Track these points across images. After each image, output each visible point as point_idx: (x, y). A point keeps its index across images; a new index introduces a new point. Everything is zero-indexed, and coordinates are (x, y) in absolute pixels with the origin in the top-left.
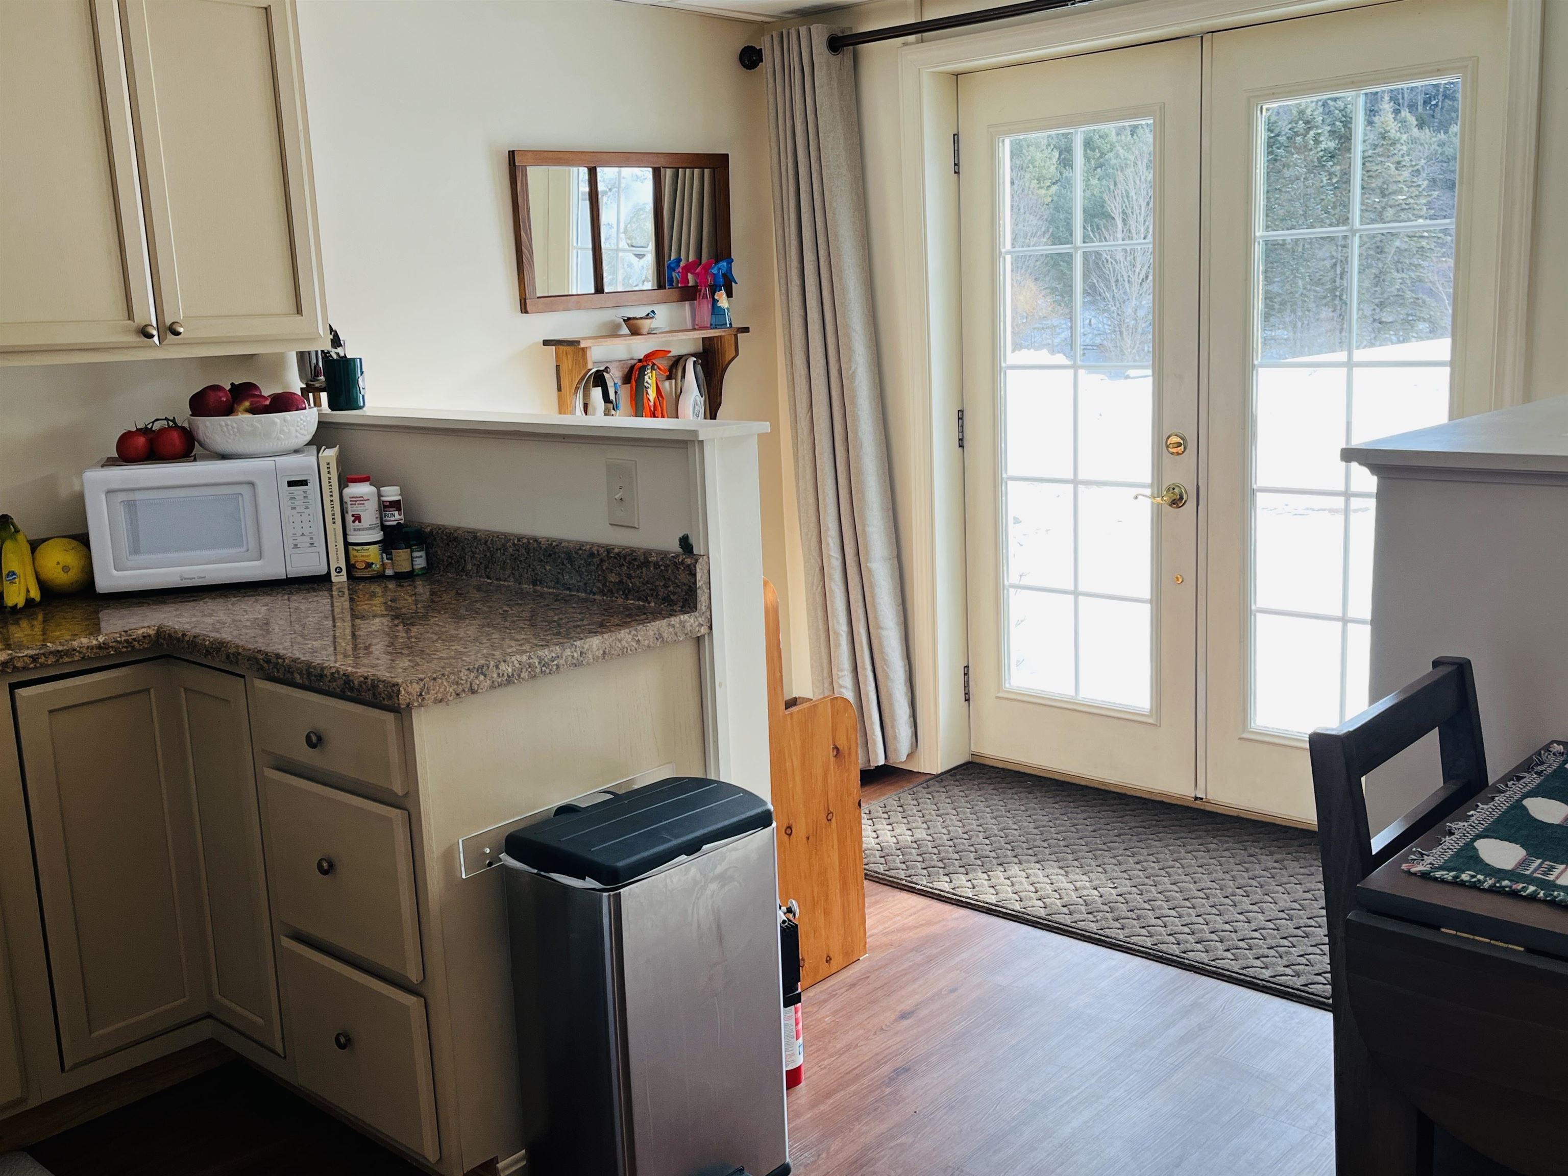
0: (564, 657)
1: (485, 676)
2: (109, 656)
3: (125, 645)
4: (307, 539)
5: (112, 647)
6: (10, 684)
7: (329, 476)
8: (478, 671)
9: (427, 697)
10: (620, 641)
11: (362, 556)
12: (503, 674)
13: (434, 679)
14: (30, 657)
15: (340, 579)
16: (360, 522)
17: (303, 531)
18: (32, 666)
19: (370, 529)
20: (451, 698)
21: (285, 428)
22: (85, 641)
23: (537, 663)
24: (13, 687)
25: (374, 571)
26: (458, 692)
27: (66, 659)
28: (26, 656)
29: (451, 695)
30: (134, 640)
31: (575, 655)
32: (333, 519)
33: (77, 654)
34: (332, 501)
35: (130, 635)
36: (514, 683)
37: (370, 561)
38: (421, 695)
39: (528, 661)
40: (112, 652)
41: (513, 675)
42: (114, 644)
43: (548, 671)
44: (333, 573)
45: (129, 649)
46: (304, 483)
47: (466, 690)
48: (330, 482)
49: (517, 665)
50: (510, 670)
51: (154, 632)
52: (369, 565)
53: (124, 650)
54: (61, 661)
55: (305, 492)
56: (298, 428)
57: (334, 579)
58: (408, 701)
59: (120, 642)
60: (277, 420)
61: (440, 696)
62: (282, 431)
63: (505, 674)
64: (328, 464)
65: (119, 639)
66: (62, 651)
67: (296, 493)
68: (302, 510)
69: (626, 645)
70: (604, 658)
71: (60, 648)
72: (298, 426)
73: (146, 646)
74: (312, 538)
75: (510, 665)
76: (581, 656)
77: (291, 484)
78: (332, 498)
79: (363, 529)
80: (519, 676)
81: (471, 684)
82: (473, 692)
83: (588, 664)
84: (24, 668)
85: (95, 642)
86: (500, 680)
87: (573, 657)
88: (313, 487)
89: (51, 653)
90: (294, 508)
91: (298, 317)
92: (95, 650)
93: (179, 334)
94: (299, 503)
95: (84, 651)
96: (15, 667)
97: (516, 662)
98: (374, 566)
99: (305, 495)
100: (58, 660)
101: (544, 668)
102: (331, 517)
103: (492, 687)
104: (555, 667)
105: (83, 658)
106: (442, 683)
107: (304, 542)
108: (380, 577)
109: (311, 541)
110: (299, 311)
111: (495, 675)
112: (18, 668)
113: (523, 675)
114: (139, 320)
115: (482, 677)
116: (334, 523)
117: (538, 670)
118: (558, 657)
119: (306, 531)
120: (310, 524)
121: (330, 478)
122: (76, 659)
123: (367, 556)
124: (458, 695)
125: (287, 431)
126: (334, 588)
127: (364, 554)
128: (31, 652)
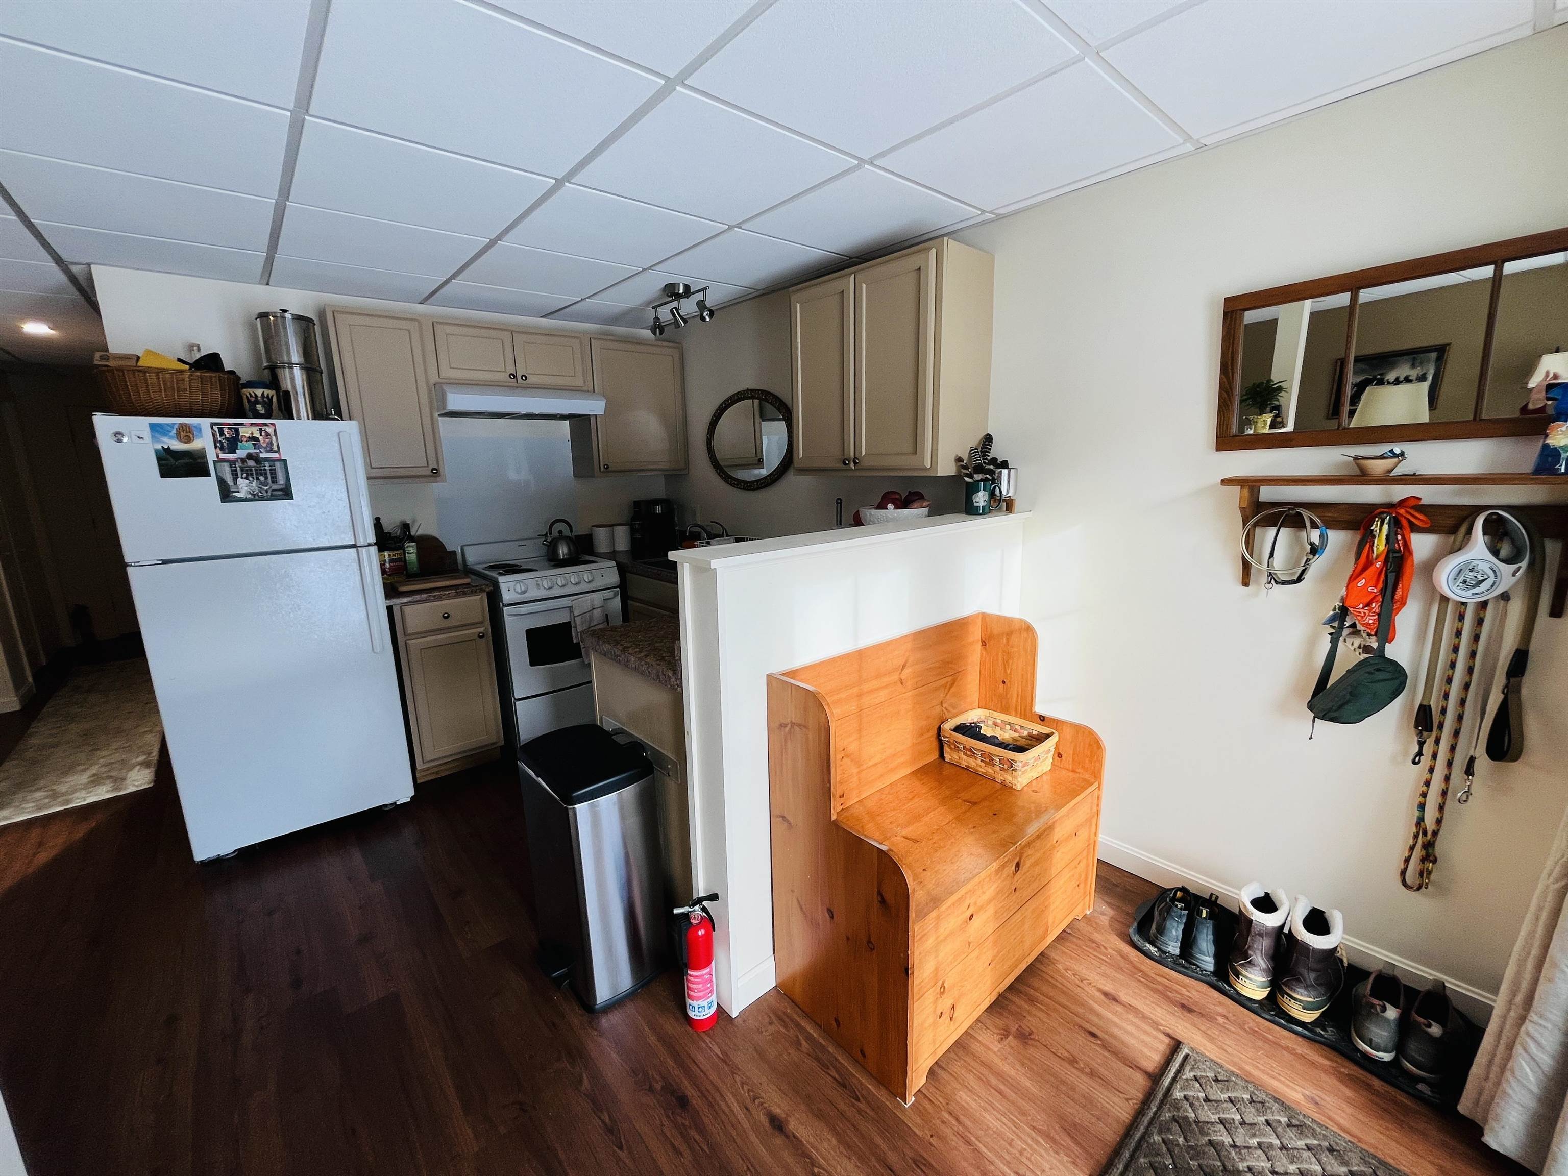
91: (914, 456)
93: (857, 463)
110: (915, 453)
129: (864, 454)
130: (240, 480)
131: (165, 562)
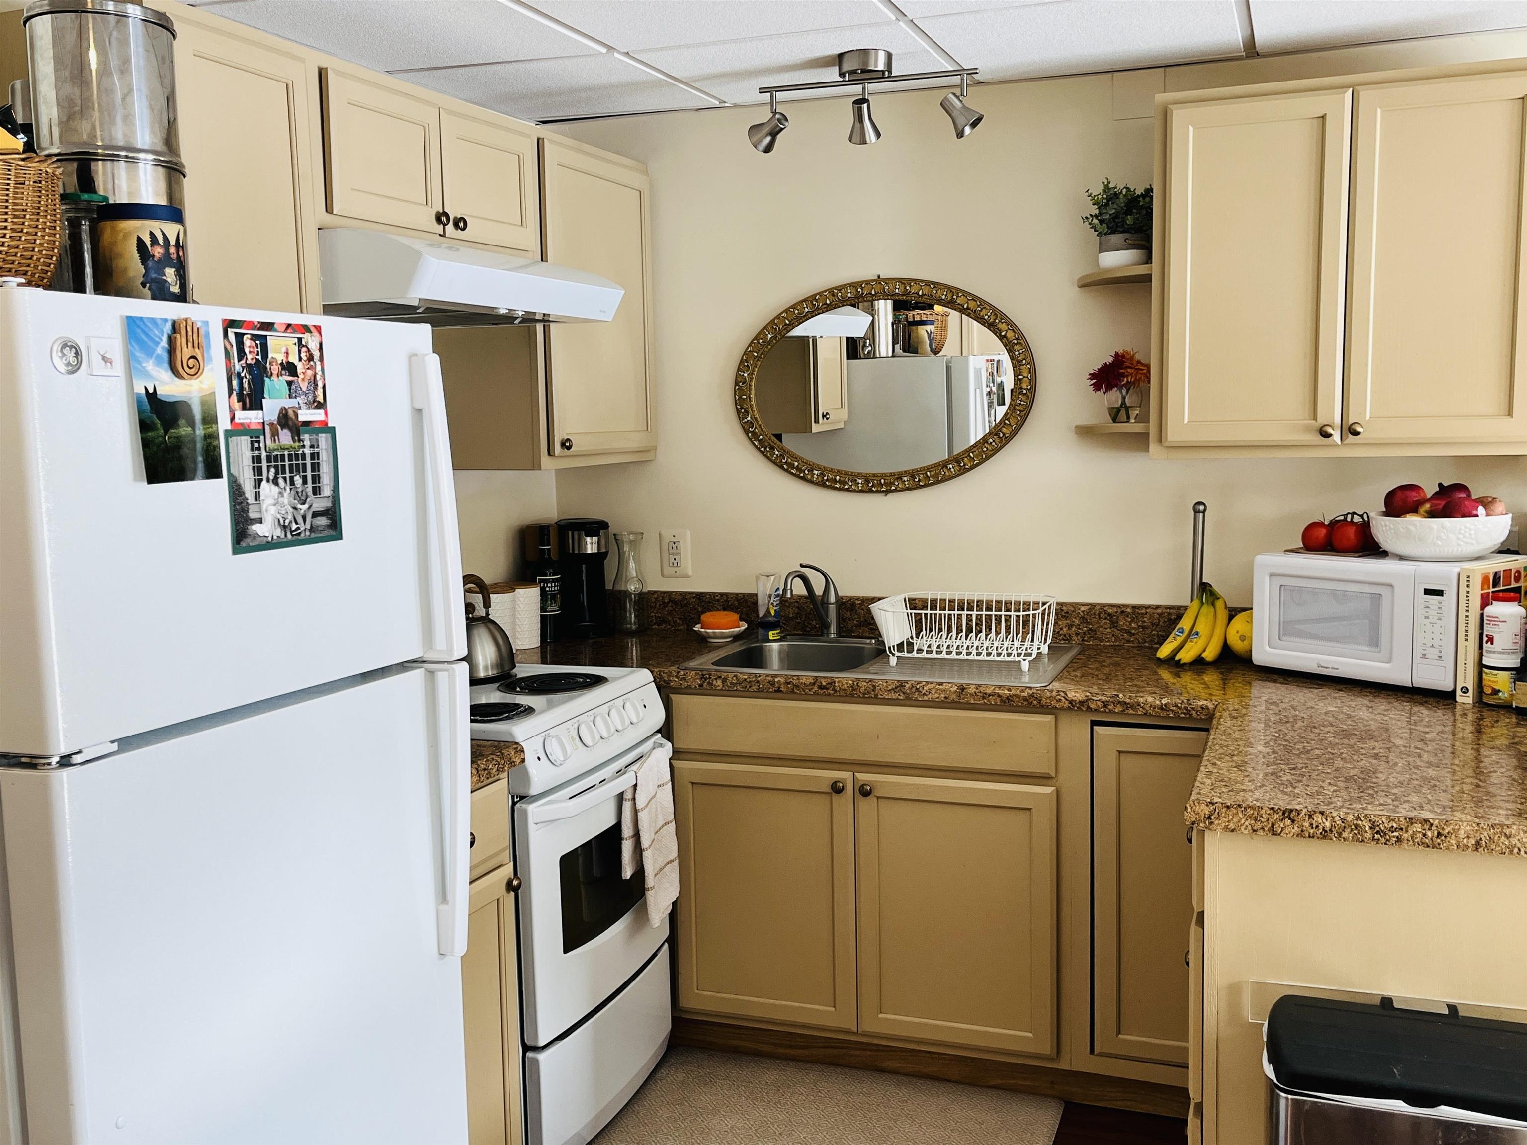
0: (1410, 832)
1: (1293, 821)
2: (1168, 717)
3: (1184, 711)
4: (1435, 651)
5: (1172, 711)
6: (1091, 720)
7: (1468, 589)
8: (1284, 814)
9: (1216, 822)
10: (1508, 837)
11: (1489, 681)
12: (1317, 827)
13: (1228, 807)
14: (1102, 702)
15: (1465, 700)
16: (1492, 643)
17: (1432, 642)
18: (1102, 709)
19: (1500, 653)
20: (1246, 832)
21: (1443, 535)
22: (1150, 699)
23: (1367, 828)
24: (1094, 723)
25: (1500, 699)
26: (1255, 828)
27: (1131, 712)
28: (1099, 700)
29: (1245, 829)
30: (1193, 708)
31: (1429, 834)
32: (1467, 635)
33: (1141, 709)
34: (1467, 616)
35: (1191, 704)
36: (1331, 839)
37: (1497, 688)
38: (1209, 818)
39: (1355, 822)
40: (1171, 715)
41: (1331, 830)
42: (1174, 708)
43: (1383, 841)
44: (1459, 692)
45: (1187, 716)
46: (1440, 593)
47: (1266, 829)
48: (1467, 597)
49: (1339, 823)
50: (1328, 824)
51: (1213, 706)
52: (1495, 692)
53: (1183, 715)
54: (1127, 711)
55: (1440, 603)
56: (1461, 536)
57: (1459, 699)
58: (1194, 819)
59: (1180, 708)
60: (1435, 527)
61: (1232, 826)
62: (1439, 538)
63: (1321, 827)
64: (1468, 577)
65: (1179, 705)
66: (1128, 704)
67: (1431, 602)
68: (1435, 620)
69: (1518, 845)
70: (1477, 849)
71: (1128, 701)
72: (1460, 533)
73: (1203, 717)
74: (1440, 652)
75: (1329, 820)
76: (1437, 837)
77: (1427, 592)
78: (1467, 614)
79: (1494, 652)
80: (1340, 834)
81: (1273, 825)
82: (1273, 832)
83: (1448, 849)
84: (1096, 710)
85: (1158, 702)
86: (1312, 831)
87: (1424, 835)
88: (1450, 598)
89: (1119, 702)
90: (1426, 617)
91: (1508, 419)
92: (1156, 710)
93: (1358, 434)
94: (1433, 613)
95: (1147, 707)
96: (1088, 707)
97: (1337, 818)
98: (1500, 694)
99: (1440, 606)
100: (1124, 710)
101: (1377, 836)
102: (1465, 633)
103: (1301, 835)
104: (1395, 839)
105: (1145, 714)
106: (1237, 813)
107: (1432, 653)
108: (1506, 707)
109: (1440, 654)
110: (1510, 414)
111: (1306, 824)
112: (1091, 709)
113: (1345, 835)
114: (1321, 420)
115: (1288, 822)
116: (1467, 640)
117: (1368, 835)
118: (1402, 829)
119: (1436, 643)
120: (1441, 637)
121: (1468, 592)
122: (1140, 713)
123: (1494, 682)
124: (1254, 831)
125: (1444, 537)
126: (1458, 707)
127: (1491, 679)
128: (1104, 698)
129: (1368, 418)
130: (267, 488)
131: (126, 744)
